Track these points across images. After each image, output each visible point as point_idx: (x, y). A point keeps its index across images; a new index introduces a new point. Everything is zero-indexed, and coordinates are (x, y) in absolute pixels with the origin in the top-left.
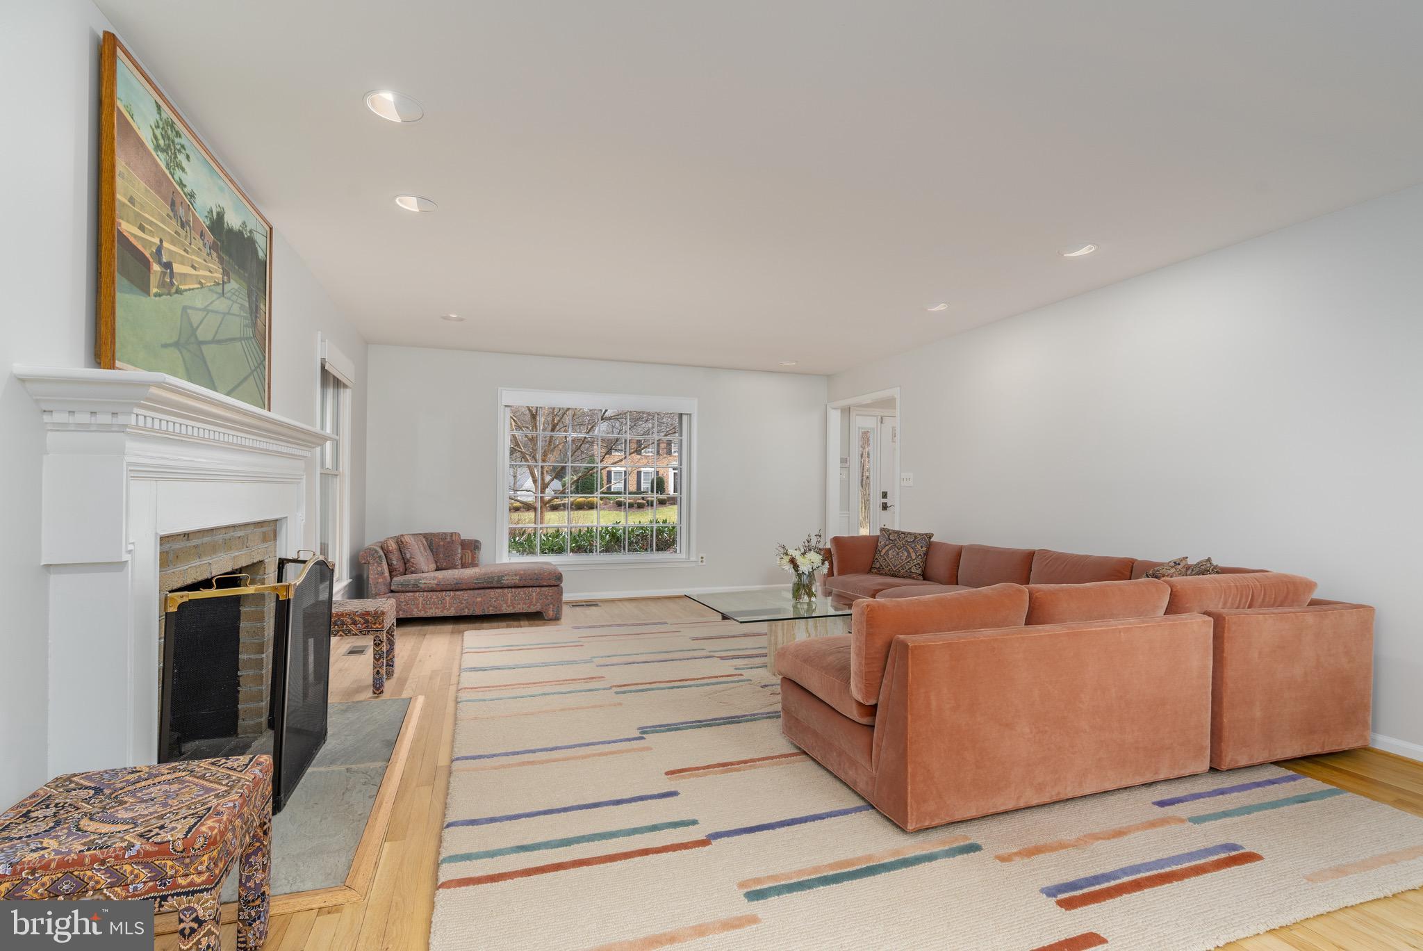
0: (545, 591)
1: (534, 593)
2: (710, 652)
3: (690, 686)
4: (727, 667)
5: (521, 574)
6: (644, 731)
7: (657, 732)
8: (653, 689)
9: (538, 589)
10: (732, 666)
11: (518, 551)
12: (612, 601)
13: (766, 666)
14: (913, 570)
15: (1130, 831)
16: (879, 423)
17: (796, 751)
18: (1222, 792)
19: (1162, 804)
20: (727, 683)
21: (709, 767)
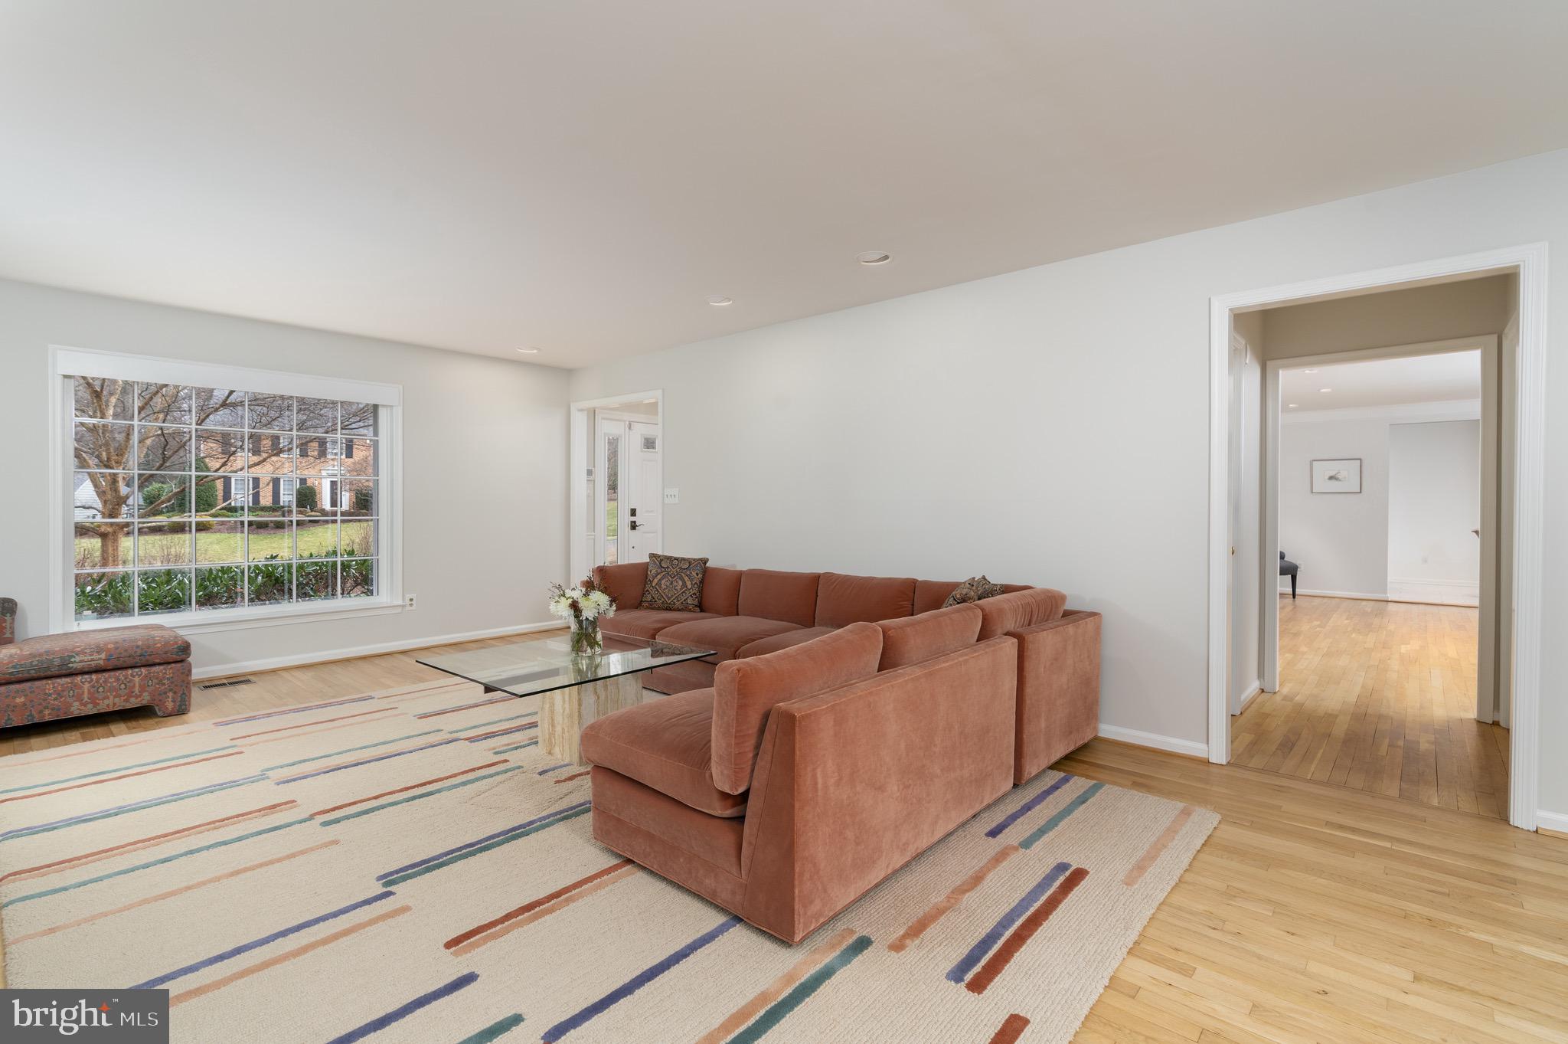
0: (158, 673)
1: (137, 677)
2: (451, 733)
3: (439, 791)
4: (481, 753)
5: (108, 650)
6: (390, 879)
7: (410, 877)
8: (383, 807)
9: (143, 670)
10: (489, 750)
11: (95, 610)
12: (274, 671)
13: (536, 743)
14: (689, 601)
15: (985, 874)
16: (627, 429)
17: (615, 861)
18: (1027, 808)
19: (993, 833)
20: (491, 776)
21: (508, 917)
